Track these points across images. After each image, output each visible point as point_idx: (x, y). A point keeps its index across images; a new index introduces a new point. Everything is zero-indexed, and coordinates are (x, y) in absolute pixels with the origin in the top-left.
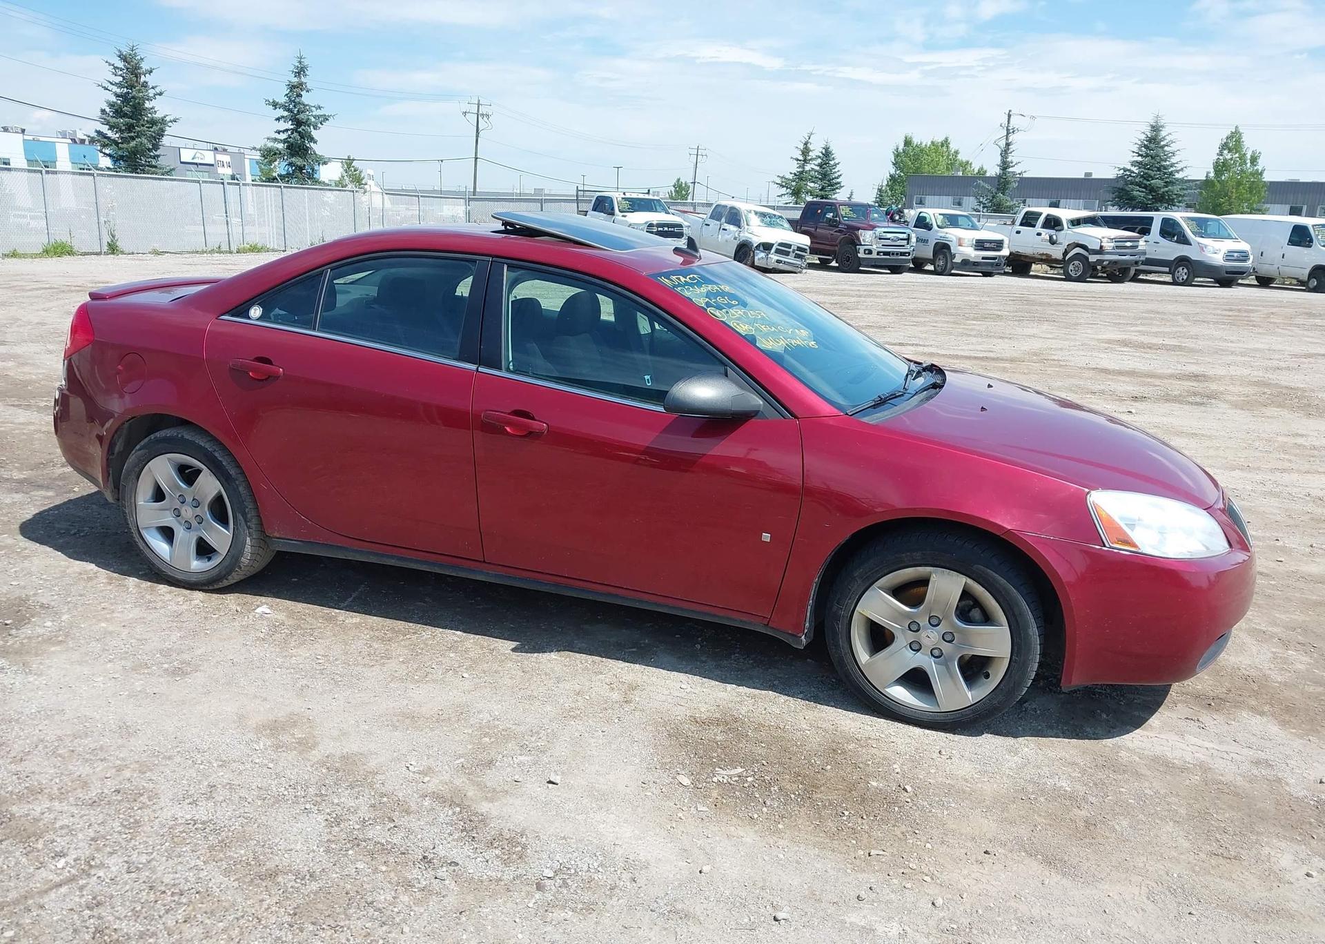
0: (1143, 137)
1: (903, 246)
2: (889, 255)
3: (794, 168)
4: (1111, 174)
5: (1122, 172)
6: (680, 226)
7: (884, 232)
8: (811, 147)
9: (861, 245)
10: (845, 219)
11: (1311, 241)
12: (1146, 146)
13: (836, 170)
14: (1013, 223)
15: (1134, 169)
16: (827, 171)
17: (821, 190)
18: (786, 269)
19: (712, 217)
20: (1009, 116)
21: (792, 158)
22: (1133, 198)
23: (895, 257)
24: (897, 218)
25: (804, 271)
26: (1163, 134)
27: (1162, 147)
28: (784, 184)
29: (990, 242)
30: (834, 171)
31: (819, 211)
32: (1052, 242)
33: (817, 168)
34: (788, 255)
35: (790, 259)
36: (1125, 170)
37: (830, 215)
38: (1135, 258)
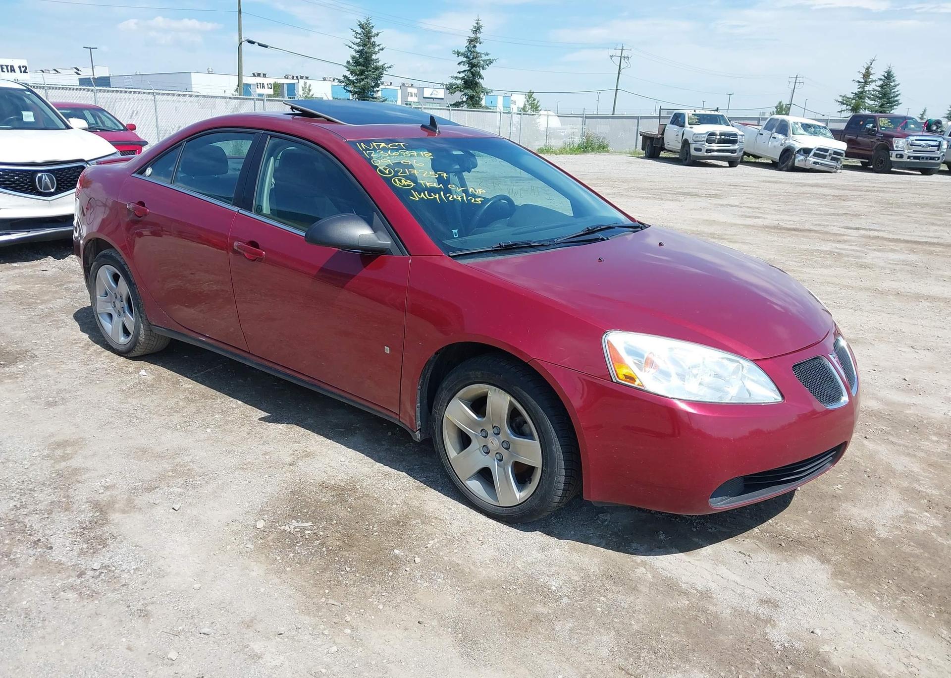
1: (934, 152)
2: (919, 159)
3: (856, 89)
6: (735, 135)
7: (916, 140)
8: (872, 71)
9: (894, 150)
10: (883, 129)
13: (896, 90)
16: (886, 91)
17: (880, 107)
18: (822, 170)
19: (766, 128)
21: (854, 81)
23: (925, 161)
24: (934, 128)
25: (839, 171)
28: (845, 102)
30: (893, 90)
31: (861, 123)
33: (879, 89)
34: (825, 158)
35: (827, 161)
37: (870, 126)
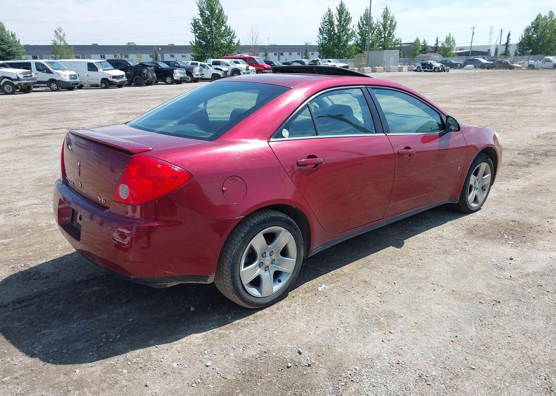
11: (97, 69)
38: (33, 81)
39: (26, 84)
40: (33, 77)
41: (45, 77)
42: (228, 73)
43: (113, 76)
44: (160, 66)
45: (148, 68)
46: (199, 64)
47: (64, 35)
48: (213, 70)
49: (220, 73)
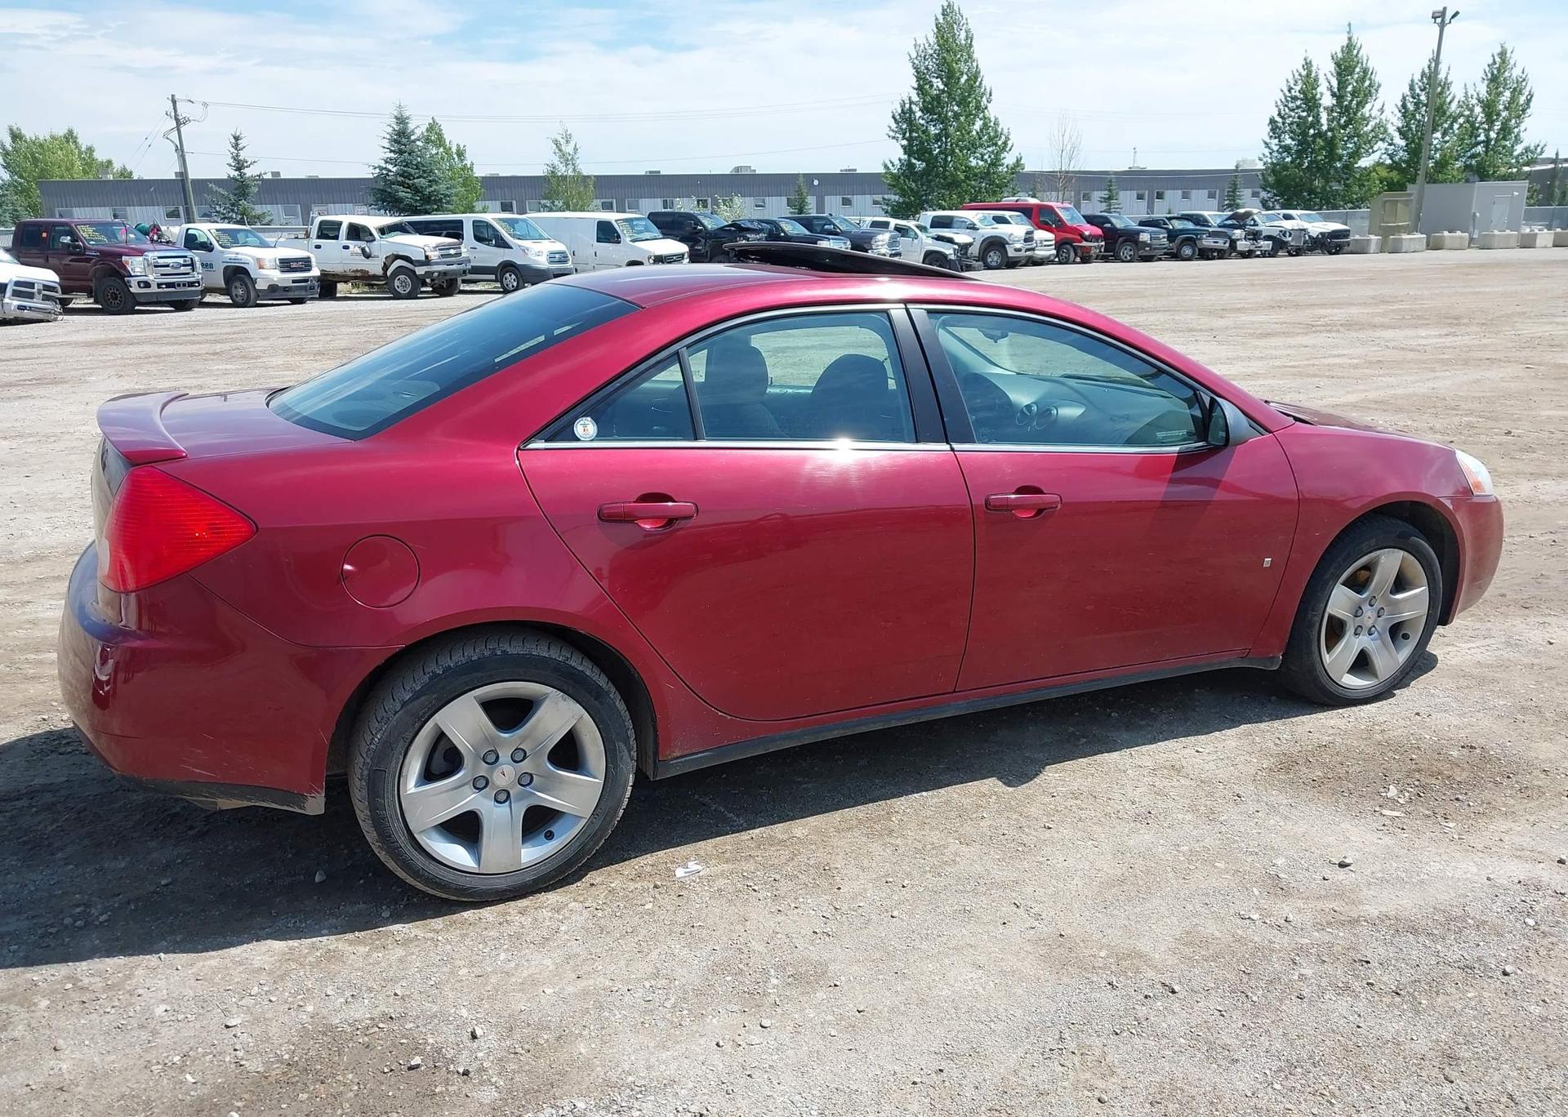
0: (390, 130)
1: (188, 274)
2: (174, 287)
4: (367, 173)
5: (377, 170)
7: (159, 258)
9: (132, 276)
10: (92, 242)
11: (619, 237)
12: (395, 141)
14: (308, 235)
15: (390, 167)
20: (174, 102)
22: (400, 200)
23: (182, 289)
24: (155, 237)
26: (411, 126)
27: (414, 141)
29: (296, 260)
31: (44, 235)
32: (368, 256)
34: (33, 298)
35: (37, 303)
36: (381, 168)
37: (67, 239)
38: (462, 267)
39: (445, 273)
40: (463, 255)
41: (492, 256)
42: (970, 250)
43: (655, 256)
44: (783, 231)
45: (748, 235)
46: (892, 226)
47: (576, 149)
48: (930, 241)
49: (948, 250)
